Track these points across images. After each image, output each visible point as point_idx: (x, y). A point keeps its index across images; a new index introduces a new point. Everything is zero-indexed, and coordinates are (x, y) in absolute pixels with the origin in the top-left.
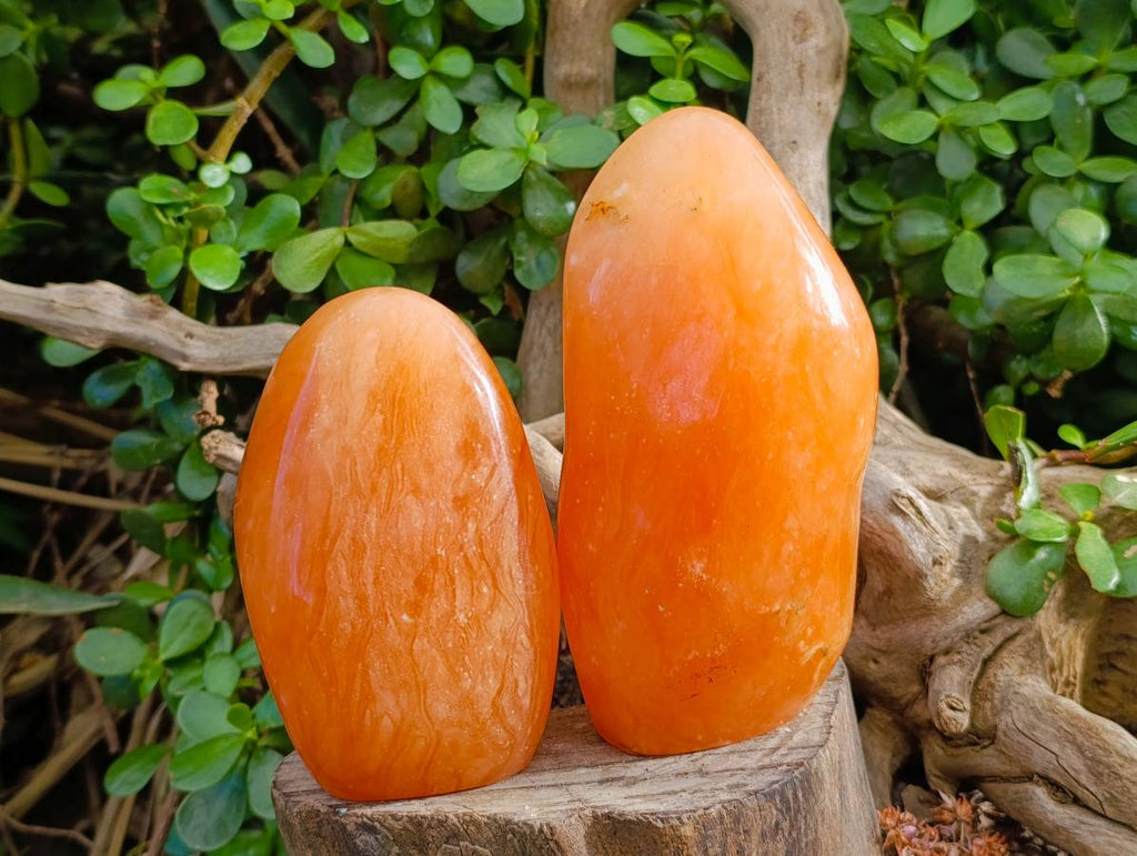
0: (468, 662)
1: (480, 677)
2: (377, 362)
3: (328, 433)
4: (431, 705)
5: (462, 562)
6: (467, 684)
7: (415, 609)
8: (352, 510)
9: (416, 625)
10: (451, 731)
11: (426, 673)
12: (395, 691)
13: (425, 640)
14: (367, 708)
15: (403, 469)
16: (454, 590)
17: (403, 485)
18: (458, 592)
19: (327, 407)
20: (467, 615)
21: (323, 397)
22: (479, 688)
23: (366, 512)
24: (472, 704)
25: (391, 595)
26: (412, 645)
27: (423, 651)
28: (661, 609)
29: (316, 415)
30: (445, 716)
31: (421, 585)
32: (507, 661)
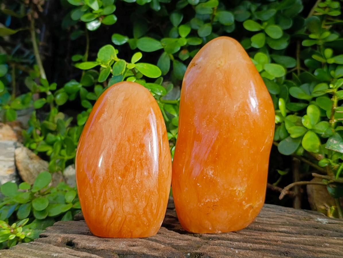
0: (137, 195)
1: (140, 200)
2: (123, 101)
3: (105, 120)
4: (124, 207)
5: (140, 164)
6: (136, 201)
7: (123, 176)
8: (109, 143)
9: (123, 181)
10: (130, 216)
11: (124, 196)
12: (114, 201)
13: (125, 186)
14: (104, 204)
15: (126, 134)
16: (136, 172)
17: (125, 138)
18: (137, 173)
19: (106, 113)
20: (139, 180)
21: (106, 110)
22: (140, 204)
23: (113, 145)
24: (137, 208)
25: (116, 170)
26: (120, 187)
27: (124, 189)
28: (198, 185)
29: (103, 115)
30: (128, 211)
31: (126, 169)
32: (150, 197)
